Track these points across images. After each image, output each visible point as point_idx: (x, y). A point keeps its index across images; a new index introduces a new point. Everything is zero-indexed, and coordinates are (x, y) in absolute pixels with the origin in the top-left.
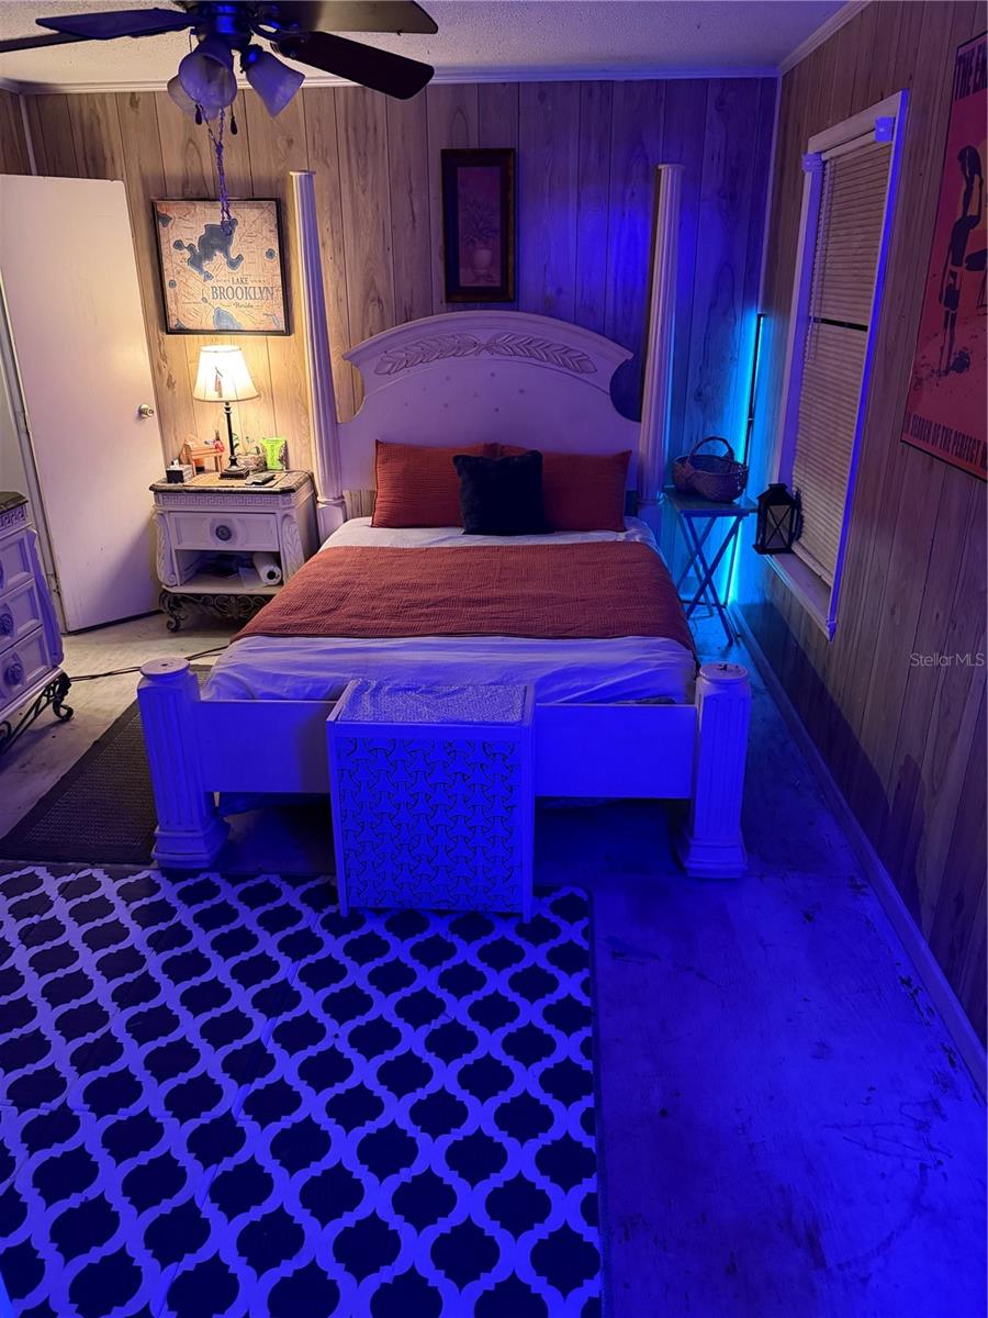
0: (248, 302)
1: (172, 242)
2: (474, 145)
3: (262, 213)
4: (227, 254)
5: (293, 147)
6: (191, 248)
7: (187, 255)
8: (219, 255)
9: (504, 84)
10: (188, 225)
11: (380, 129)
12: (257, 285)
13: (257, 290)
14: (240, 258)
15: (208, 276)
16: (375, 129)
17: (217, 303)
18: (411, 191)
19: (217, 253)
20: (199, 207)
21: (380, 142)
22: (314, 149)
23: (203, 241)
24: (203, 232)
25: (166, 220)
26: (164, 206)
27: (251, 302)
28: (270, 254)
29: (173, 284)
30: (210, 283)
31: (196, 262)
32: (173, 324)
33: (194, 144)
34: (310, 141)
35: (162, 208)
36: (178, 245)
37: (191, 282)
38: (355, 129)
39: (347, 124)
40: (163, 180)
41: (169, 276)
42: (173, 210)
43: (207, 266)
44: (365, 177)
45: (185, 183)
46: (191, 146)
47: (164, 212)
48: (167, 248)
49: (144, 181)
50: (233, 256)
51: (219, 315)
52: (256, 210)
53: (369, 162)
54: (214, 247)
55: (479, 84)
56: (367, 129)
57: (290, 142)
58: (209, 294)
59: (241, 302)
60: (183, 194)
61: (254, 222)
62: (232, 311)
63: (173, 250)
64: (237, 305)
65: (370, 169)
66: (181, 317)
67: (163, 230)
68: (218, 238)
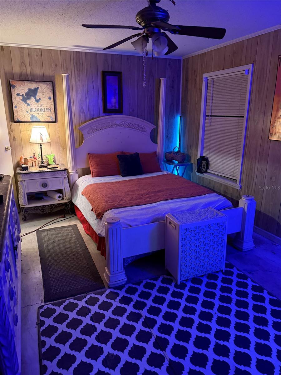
0: (42, 113)
1: (16, 94)
2: (110, 70)
3: (47, 86)
4: (35, 98)
5: (57, 67)
6: (23, 96)
7: (21, 98)
8: (33, 99)
9: (118, 55)
10: (21, 89)
11: (84, 64)
12: (45, 107)
13: (46, 109)
14: (40, 99)
15: (29, 105)
16: (82, 64)
17: (31, 113)
18: (93, 82)
19: (32, 97)
20: (26, 83)
21: (84, 67)
22: (64, 68)
23: (27, 94)
24: (27, 91)
25: (14, 86)
26: (13, 82)
27: (44, 113)
28: (50, 98)
29: (16, 107)
30: (29, 107)
31: (24, 100)
32: (16, 120)
33: (24, 63)
34: (62, 66)
35: (12, 83)
36: (18, 94)
37: (23, 106)
38: (76, 63)
39: (74, 61)
40: (13, 74)
41: (14, 104)
42: (17, 84)
43: (28, 101)
44: (79, 77)
45: (21, 75)
46: (23, 64)
47: (13, 84)
48: (14, 95)
49: (6, 74)
50: (38, 98)
51: (32, 116)
52: (45, 85)
53: (81, 73)
54: (31, 96)
55: (111, 54)
56: (80, 63)
57: (56, 65)
58: (29, 110)
59: (40, 113)
60: (20, 79)
61: (44, 88)
62: (37, 115)
63: (16, 96)
64: (39, 114)
65: (81, 75)
66: (19, 117)
67: (12, 90)
68: (32, 93)
